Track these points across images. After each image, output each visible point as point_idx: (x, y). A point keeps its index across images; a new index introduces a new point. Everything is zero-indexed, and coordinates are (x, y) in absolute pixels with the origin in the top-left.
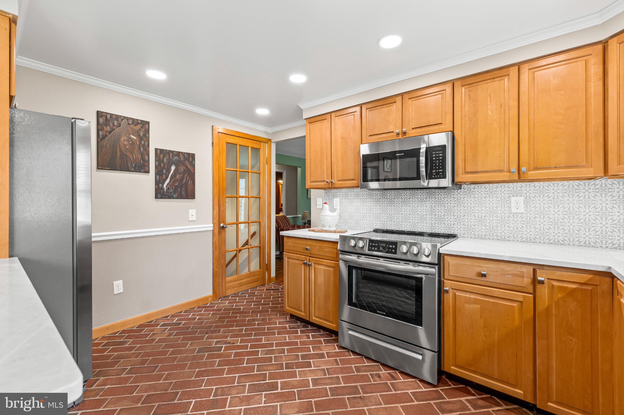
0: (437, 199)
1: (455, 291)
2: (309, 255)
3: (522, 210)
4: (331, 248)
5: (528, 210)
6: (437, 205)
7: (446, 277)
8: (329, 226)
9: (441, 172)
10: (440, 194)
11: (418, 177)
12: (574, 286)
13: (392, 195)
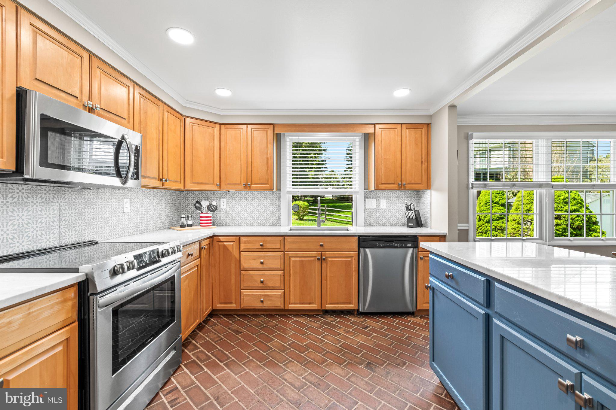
0: (67, 200)
5: (131, 210)
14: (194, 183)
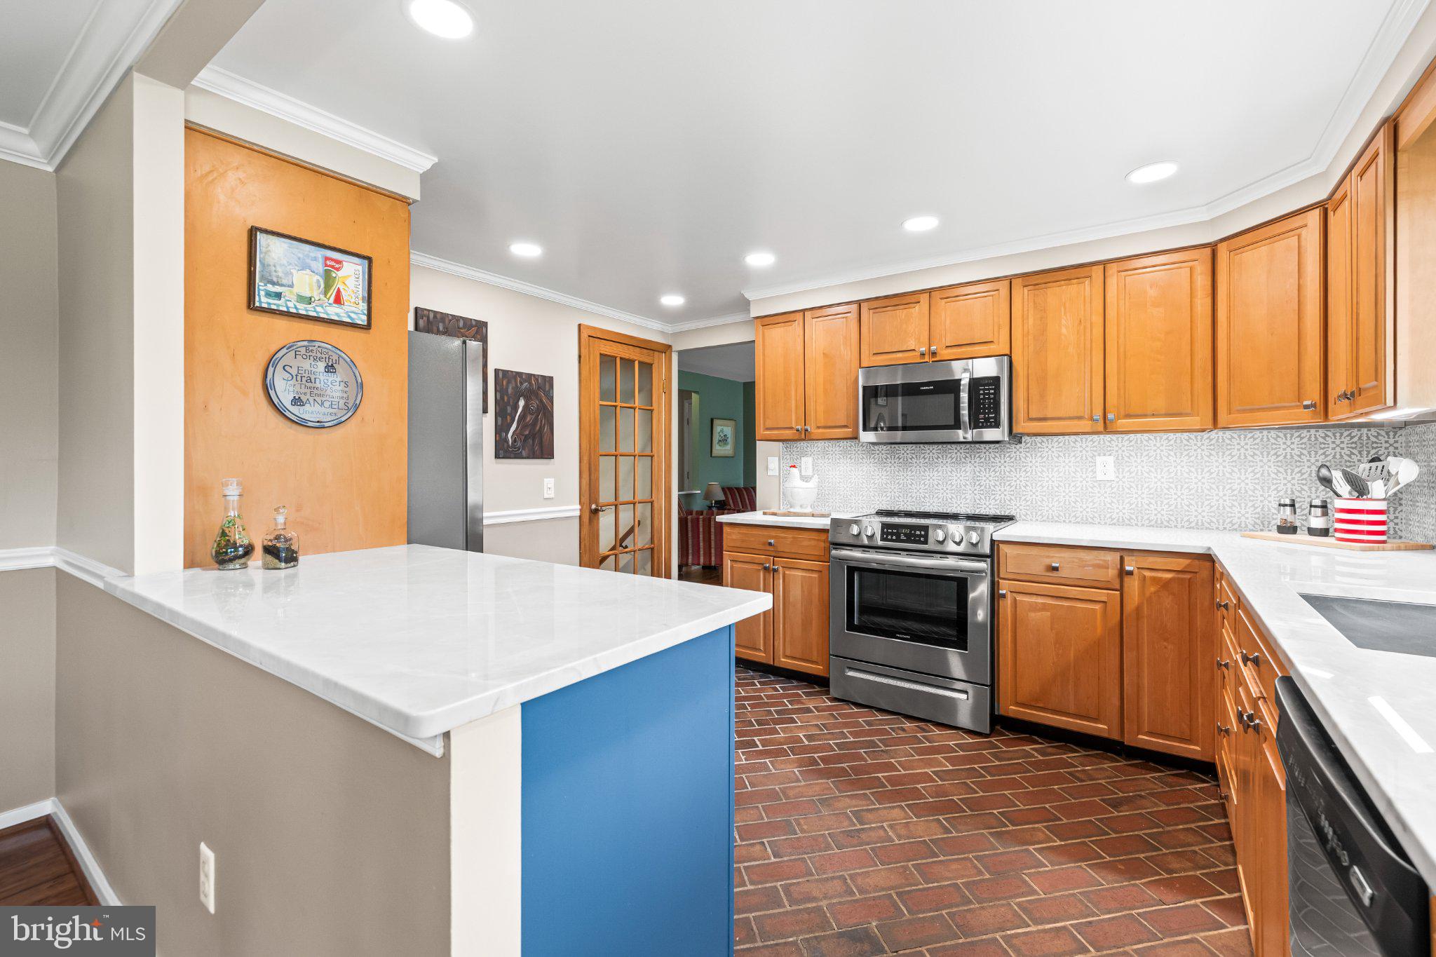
0: (982, 460)
1: (1014, 594)
2: (773, 554)
3: (1111, 475)
4: (815, 539)
5: (1121, 476)
6: (983, 469)
7: (1001, 576)
8: (801, 506)
9: (992, 418)
10: (987, 450)
11: (957, 425)
12: (1169, 576)
13: (908, 452)
14: (1244, 411)
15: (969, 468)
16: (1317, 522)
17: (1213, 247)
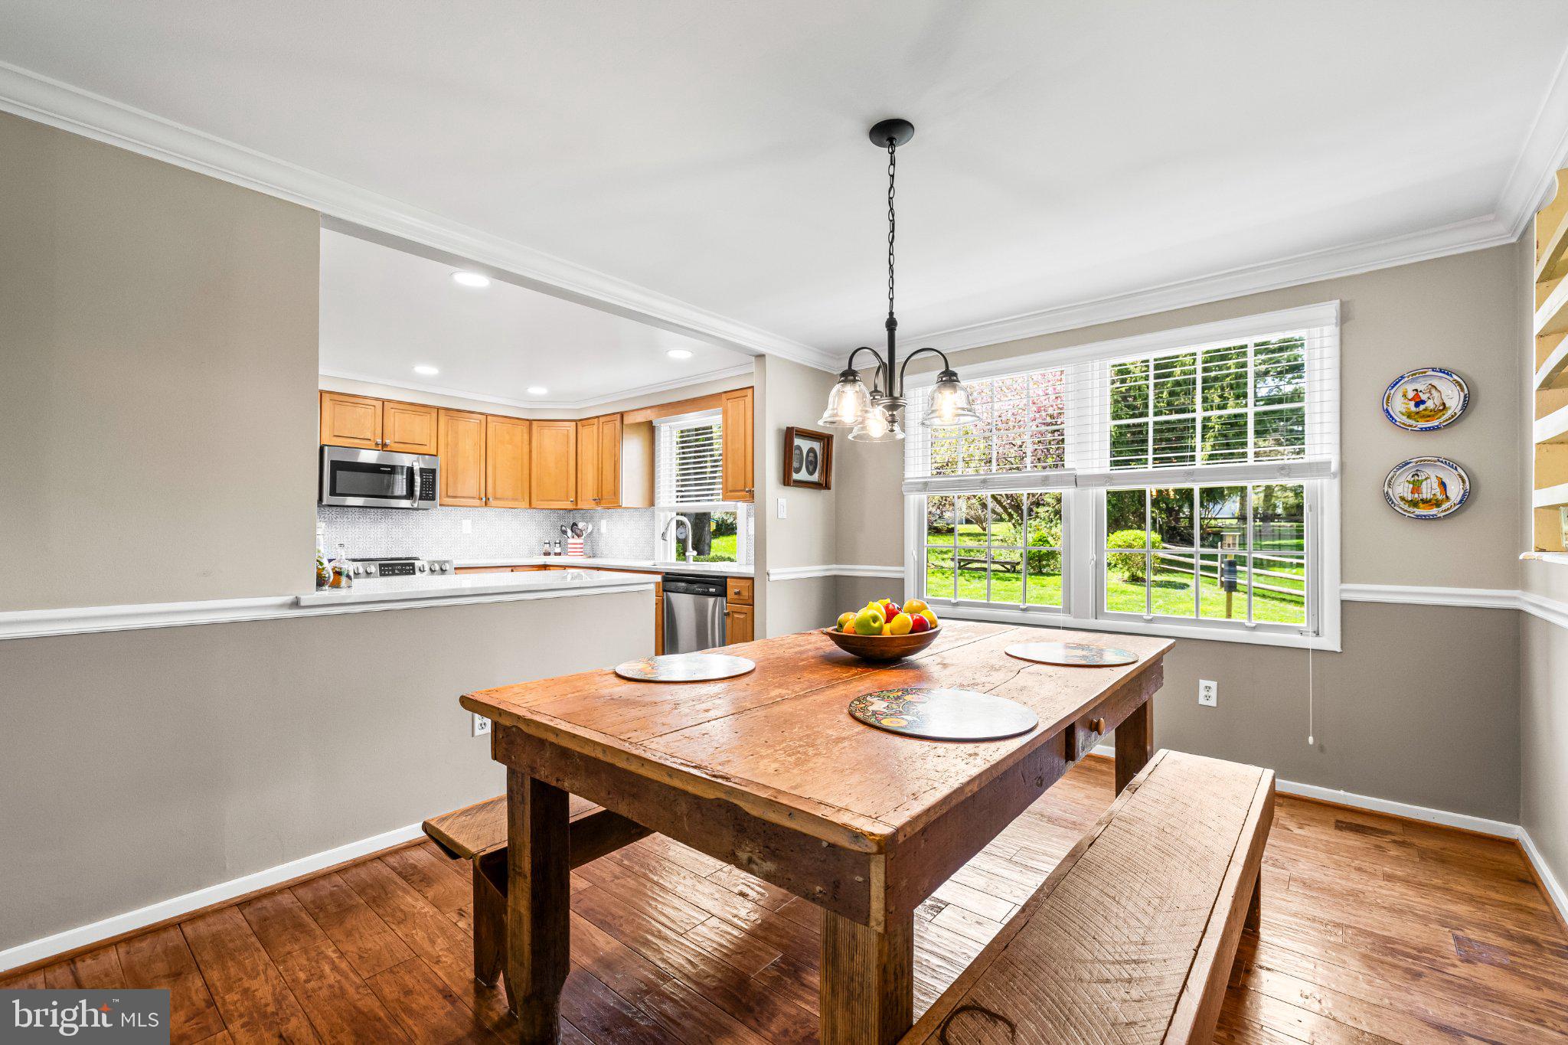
9: (432, 494)
14: (542, 500)
15: (383, 525)
16: (558, 550)
17: (530, 421)
